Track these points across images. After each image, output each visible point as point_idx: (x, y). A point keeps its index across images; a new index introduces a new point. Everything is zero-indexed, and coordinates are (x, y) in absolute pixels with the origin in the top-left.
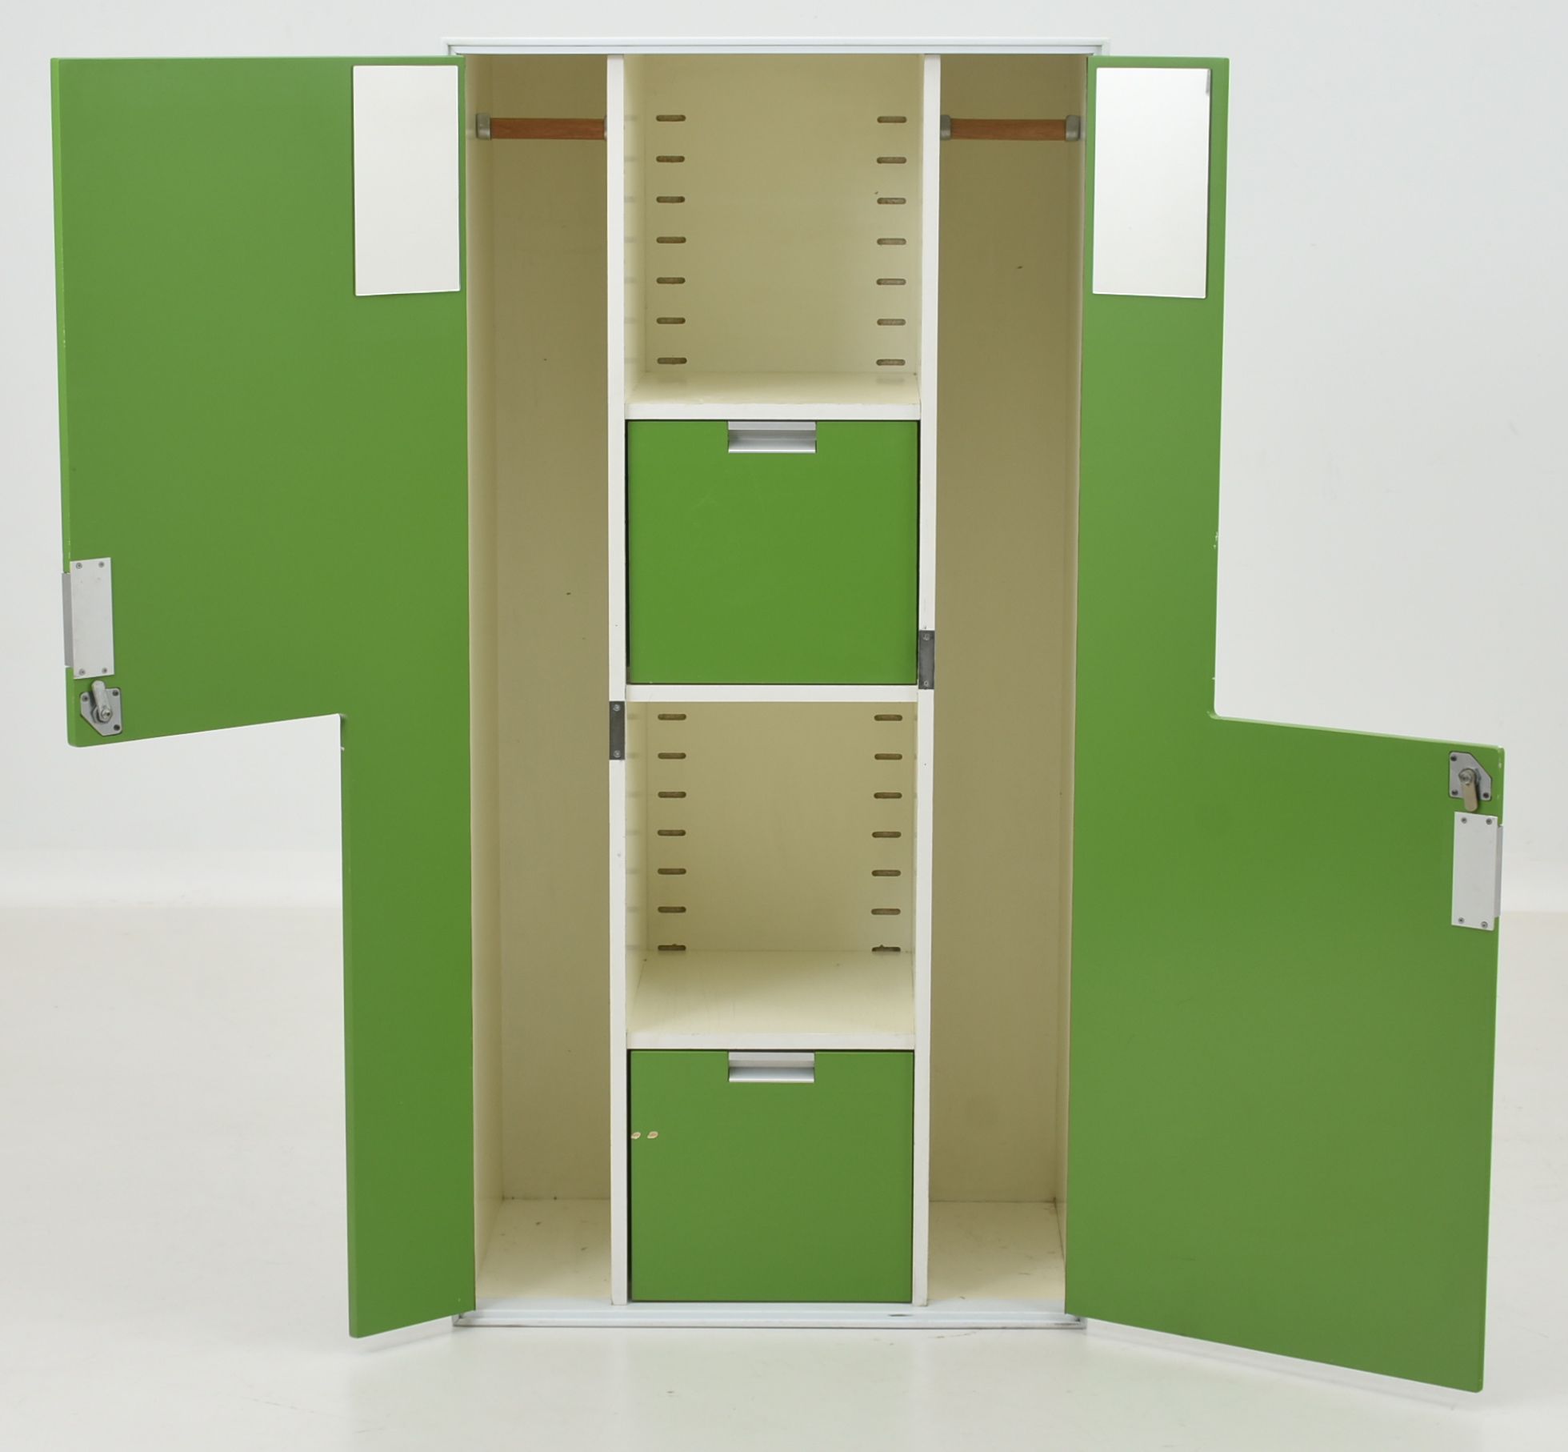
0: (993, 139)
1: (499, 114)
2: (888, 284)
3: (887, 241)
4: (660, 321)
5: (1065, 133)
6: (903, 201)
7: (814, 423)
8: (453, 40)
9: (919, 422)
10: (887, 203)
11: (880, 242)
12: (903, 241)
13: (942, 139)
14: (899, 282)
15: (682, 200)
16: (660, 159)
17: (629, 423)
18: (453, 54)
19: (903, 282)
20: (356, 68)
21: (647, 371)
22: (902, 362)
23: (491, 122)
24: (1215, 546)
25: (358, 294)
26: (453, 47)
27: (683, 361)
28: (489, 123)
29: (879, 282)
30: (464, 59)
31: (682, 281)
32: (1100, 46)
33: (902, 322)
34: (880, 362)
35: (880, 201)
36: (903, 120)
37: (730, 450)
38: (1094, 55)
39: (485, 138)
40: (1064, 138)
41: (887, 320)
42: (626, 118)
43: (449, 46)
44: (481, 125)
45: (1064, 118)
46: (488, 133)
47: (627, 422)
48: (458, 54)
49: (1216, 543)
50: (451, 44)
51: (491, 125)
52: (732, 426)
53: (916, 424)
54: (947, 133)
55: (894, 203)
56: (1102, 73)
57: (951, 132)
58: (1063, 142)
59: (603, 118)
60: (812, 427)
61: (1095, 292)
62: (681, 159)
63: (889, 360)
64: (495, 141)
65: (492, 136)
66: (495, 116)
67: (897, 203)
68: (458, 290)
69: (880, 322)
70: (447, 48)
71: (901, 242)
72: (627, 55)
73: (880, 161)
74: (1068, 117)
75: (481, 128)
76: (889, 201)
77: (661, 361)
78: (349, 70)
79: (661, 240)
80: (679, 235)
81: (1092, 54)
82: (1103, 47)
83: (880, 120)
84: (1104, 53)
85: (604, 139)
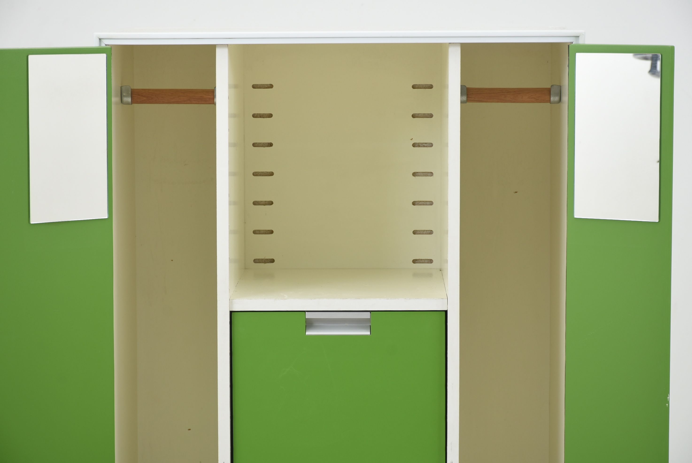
0: (498, 102)
1: (138, 85)
2: (420, 205)
3: (419, 174)
4: (255, 232)
5: (550, 98)
6: (431, 145)
7: (369, 313)
8: (102, 35)
9: (446, 312)
10: (419, 146)
11: (414, 174)
12: (431, 174)
13: (462, 102)
14: (428, 203)
15: (270, 145)
16: (254, 116)
17: (233, 313)
18: (103, 45)
19: (431, 203)
20: (30, 57)
21: (245, 269)
22: (431, 261)
23: (131, 92)
24: (667, 405)
25: (32, 222)
26: (102, 40)
27: (272, 261)
28: (130, 93)
29: (414, 203)
30: (111, 48)
31: (271, 203)
32: (578, 37)
33: (431, 232)
34: (415, 261)
35: (414, 145)
36: (430, 87)
37: (307, 333)
38: (574, 43)
39: (128, 104)
40: (549, 101)
41: (419, 231)
42: (230, 87)
43: (100, 39)
44: (124, 94)
45: (549, 87)
46: (129, 100)
47: (231, 312)
48: (106, 45)
49: (668, 403)
50: (101, 37)
51: (131, 94)
52: (308, 316)
53: (444, 313)
54: (465, 98)
55: (424, 146)
56: (580, 57)
57: (467, 98)
58: (549, 104)
59: (213, 88)
60: (367, 316)
61: (575, 217)
62: (270, 116)
63: (422, 260)
64: (136, 105)
65: (133, 102)
66: (136, 87)
67: (426, 147)
68: (107, 217)
69: (415, 232)
70: (98, 40)
71: (429, 174)
72: (231, 45)
73: (414, 116)
74: (552, 86)
75: (125, 96)
76: (420, 145)
77: (256, 261)
78: (26, 57)
79: (255, 174)
80: (269, 170)
81: (572, 43)
82: (580, 37)
83: (414, 87)
84: (581, 42)
85: (214, 104)
